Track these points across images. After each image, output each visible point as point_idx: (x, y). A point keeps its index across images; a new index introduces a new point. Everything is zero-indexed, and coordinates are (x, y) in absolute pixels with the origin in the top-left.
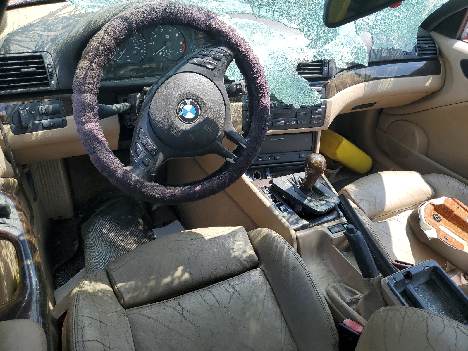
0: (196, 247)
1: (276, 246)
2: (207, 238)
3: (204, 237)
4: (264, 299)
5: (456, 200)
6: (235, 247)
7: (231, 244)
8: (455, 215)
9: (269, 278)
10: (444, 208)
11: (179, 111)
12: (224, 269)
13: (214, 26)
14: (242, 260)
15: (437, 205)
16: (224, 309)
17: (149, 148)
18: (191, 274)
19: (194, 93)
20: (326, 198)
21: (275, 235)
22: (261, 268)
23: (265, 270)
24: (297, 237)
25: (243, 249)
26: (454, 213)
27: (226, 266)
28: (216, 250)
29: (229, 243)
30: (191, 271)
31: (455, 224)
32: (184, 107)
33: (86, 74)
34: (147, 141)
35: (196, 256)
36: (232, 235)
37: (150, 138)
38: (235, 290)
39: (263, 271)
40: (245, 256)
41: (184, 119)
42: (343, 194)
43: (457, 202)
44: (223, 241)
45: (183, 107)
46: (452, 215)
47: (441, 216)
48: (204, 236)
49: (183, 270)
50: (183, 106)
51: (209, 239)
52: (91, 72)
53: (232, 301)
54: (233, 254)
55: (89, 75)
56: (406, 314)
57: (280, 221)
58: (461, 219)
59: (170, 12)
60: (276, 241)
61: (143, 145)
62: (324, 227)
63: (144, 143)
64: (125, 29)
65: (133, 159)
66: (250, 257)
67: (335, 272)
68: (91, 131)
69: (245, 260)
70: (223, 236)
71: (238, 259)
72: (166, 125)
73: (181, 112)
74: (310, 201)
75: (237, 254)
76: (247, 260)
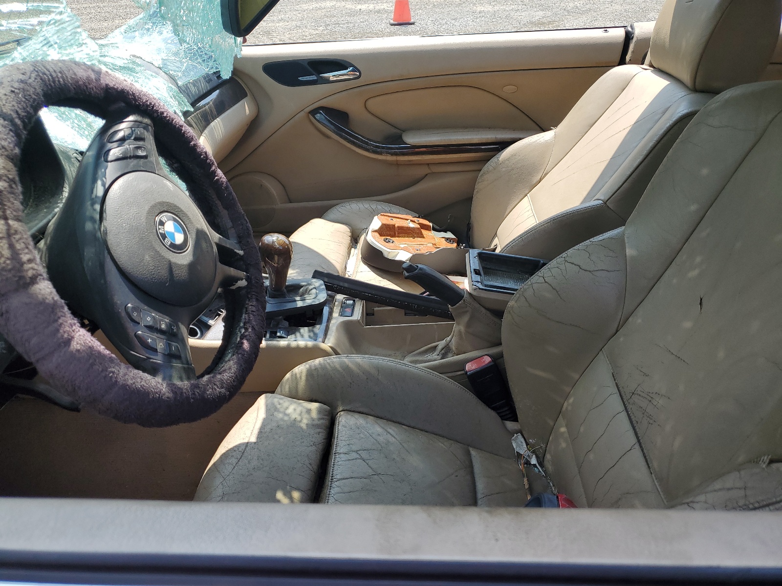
0: (258, 459)
1: (335, 369)
2: (253, 439)
3: (248, 443)
4: (386, 430)
5: (385, 214)
6: (294, 416)
7: (286, 418)
8: (398, 227)
9: (361, 410)
10: (386, 228)
11: (164, 240)
12: (313, 448)
13: (111, 85)
14: (317, 422)
15: (378, 229)
16: (376, 477)
17: (163, 326)
18: (297, 489)
19: (160, 200)
20: (307, 287)
21: (317, 361)
22: (341, 409)
23: (348, 408)
24: (331, 347)
25: (304, 410)
26: (396, 226)
27: (312, 443)
28: (282, 439)
29: (282, 419)
30: (293, 485)
31: (405, 237)
32: (165, 229)
33: (11, 246)
34: (154, 318)
35: (273, 467)
36: (270, 410)
37: (152, 310)
38: (356, 452)
39: (346, 410)
40: (314, 415)
41: (178, 248)
42: (315, 271)
43: (386, 216)
44: (274, 424)
45: (163, 230)
46: (396, 229)
47: (389, 238)
48: (246, 441)
49: (285, 494)
50: (163, 227)
51: (258, 438)
52: (17, 237)
53: (370, 462)
54: (303, 425)
55: (19, 246)
56: (544, 278)
57: (298, 348)
58: (405, 227)
59: (49, 80)
60: (328, 366)
61: (150, 328)
62: (336, 318)
63: (151, 324)
64: (11, 133)
65: (152, 362)
66: (320, 411)
67: (390, 352)
68: (90, 347)
69: (319, 419)
70: (264, 419)
71: (312, 426)
72: (164, 273)
73: (166, 239)
74: (303, 300)
75: (305, 421)
76: (321, 416)
